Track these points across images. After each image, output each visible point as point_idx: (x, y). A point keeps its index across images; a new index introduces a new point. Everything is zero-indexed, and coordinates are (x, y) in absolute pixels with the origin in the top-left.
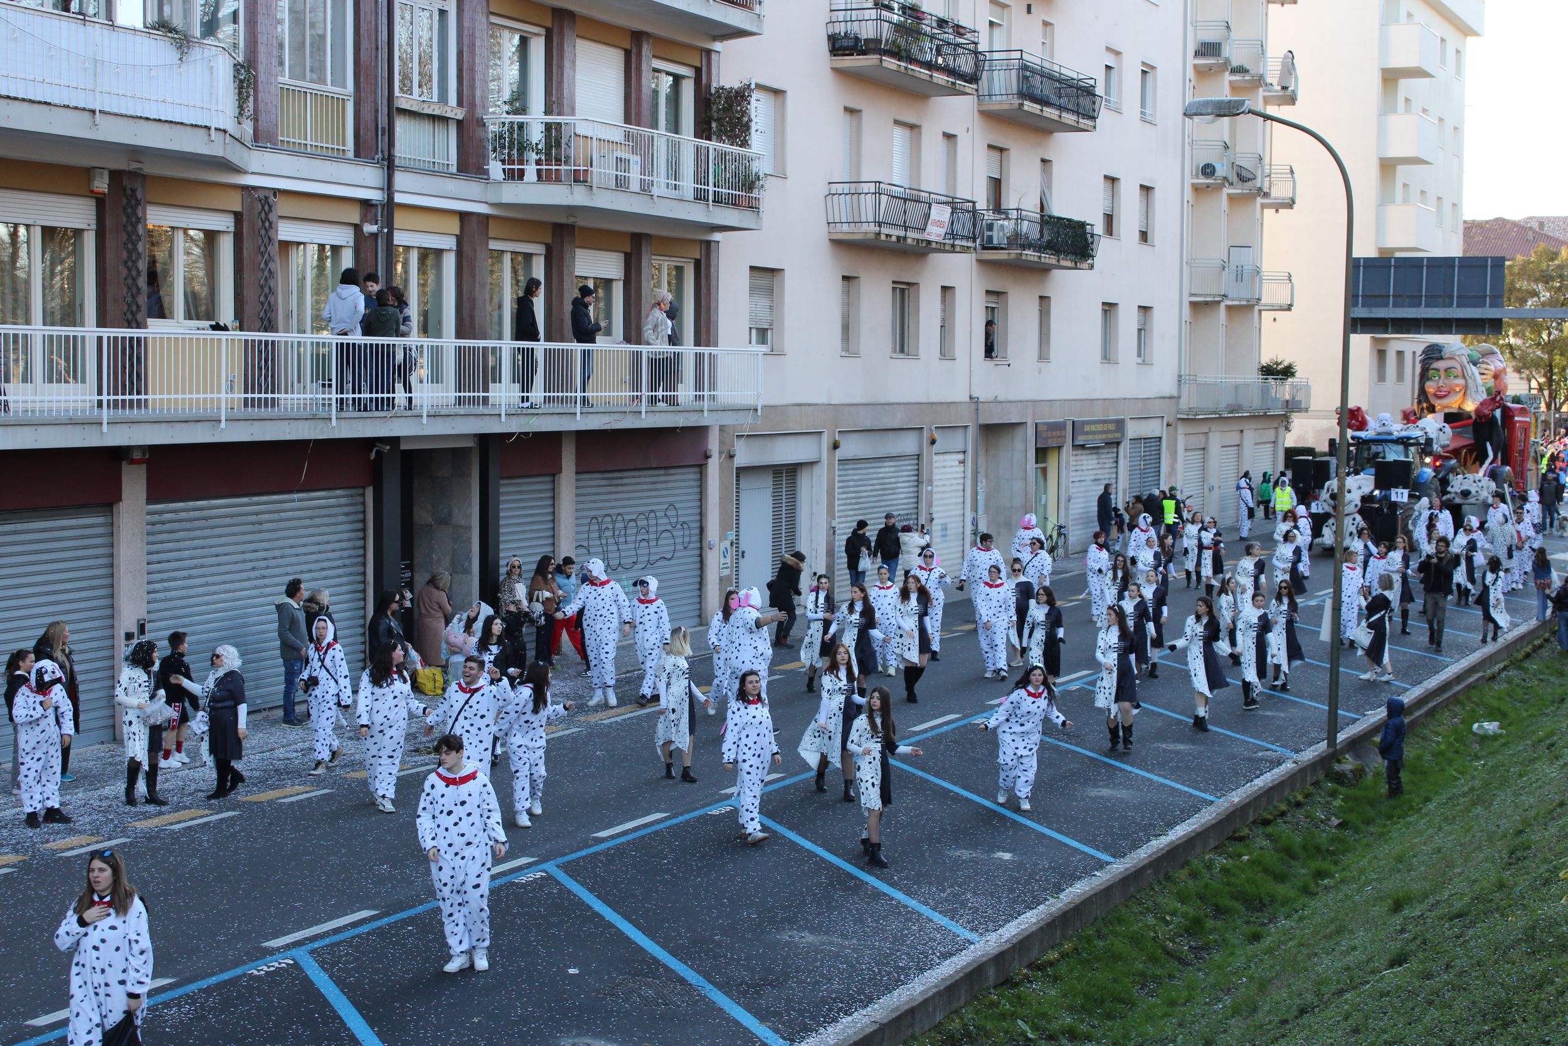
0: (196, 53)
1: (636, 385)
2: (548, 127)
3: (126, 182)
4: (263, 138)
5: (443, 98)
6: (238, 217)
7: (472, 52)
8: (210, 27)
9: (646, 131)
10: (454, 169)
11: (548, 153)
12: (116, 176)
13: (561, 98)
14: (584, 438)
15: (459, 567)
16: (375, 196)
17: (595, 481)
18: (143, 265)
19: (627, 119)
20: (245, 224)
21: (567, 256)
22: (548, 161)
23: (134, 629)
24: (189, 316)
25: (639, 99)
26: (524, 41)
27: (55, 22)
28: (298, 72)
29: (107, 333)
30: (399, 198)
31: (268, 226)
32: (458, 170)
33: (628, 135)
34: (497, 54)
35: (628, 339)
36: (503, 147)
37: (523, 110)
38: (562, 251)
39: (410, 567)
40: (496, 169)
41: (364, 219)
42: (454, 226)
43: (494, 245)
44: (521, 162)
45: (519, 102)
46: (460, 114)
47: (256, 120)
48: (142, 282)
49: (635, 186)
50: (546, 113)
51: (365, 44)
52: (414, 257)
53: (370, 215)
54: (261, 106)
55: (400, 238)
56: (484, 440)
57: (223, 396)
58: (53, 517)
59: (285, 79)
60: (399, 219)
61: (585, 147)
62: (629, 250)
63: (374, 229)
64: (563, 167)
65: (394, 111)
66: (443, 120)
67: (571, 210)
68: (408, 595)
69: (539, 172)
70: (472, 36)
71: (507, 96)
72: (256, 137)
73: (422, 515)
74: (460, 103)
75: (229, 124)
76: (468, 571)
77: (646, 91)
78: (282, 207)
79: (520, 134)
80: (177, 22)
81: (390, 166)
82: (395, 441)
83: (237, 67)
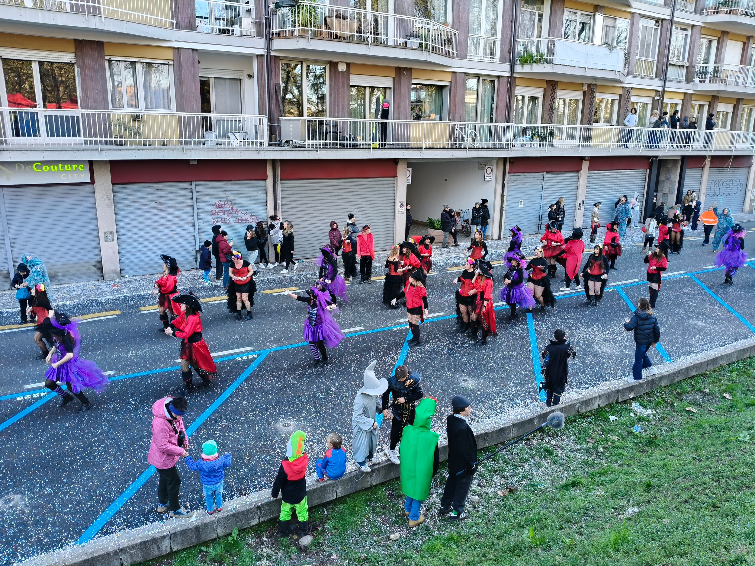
0: (615, 50)
1: (732, 142)
2: (715, 67)
3: (592, 87)
4: (630, 74)
5: (683, 60)
6: (620, 95)
7: (694, 46)
8: (618, 43)
9: (747, 67)
10: (684, 81)
11: (714, 75)
12: (589, 85)
13: (720, 58)
14: (713, 158)
15: (671, 192)
16: (660, 89)
17: (715, 170)
18: (594, 109)
19: (741, 63)
20: (622, 97)
21: (715, 105)
22: (714, 77)
23: (581, 203)
24: (604, 123)
25: (746, 57)
26: (710, 42)
27: (578, 44)
28: (641, 55)
29: (583, 127)
30: (666, 89)
31: (628, 98)
32: (685, 81)
33: (741, 69)
34: (701, 46)
35: (731, 129)
36: (700, 73)
37: (707, 62)
38: (714, 104)
39: (657, 191)
40: (697, 80)
41: (656, 95)
42: (682, 97)
43: (693, 102)
44: (705, 78)
45: (706, 61)
46: (688, 65)
47: (628, 68)
48: (593, 113)
49: (740, 84)
50: (715, 62)
51: (662, 46)
52: (669, 106)
53: (658, 94)
54: (630, 65)
55: (665, 101)
56: (683, 158)
57: (612, 143)
58: (564, 174)
59: (638, 57)
60: (666, 95)
61: (726, 73)
62: (735, 103)
63: (658, 98)
64: (718, 79)
65: (668, 64)
66: (683, 66)
67: (718, 91)
68: (655, 199)
69: (710, 81)
70: (695, 41)
71: (702, 59)
72: (628, 73)
73: (662, 177)
74: (688, 61)
75: (621, 69)
76: (673, 193)
77: (749, 54)
78: (633, 92)
79: (706, 70)
80: (610, 42)
81: (665, 80)
82: (657, 157)
83: (625, 54)
